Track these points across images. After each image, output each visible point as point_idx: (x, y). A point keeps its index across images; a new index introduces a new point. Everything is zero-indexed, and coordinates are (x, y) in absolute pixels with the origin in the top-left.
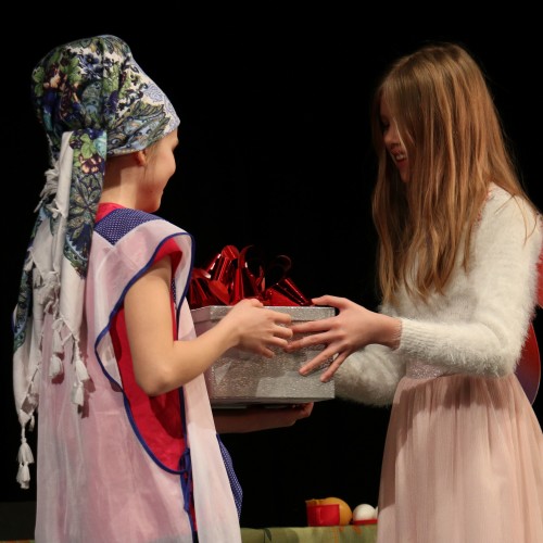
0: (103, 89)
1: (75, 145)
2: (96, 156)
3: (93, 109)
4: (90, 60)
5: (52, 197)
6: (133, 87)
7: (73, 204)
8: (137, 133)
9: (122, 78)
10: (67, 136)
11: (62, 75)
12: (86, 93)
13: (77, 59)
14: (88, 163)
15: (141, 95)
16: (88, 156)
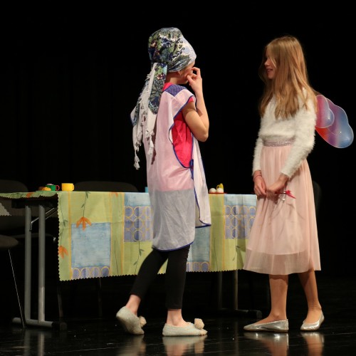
0: (168, 51)
1: (156, 70)
2: (162, 74)
3: (165, 57)
4: (165, 40)
5: (149, 80)
6: (179, 50)
7: (153, 90)
8: (178, 65)
9: (176, 46)
10: (155, 64)
11: (156, 43)
12: (163, 52)
13: (161, 40)
14: (160, 76)
15: (181, 53)
16: (160, 73)
